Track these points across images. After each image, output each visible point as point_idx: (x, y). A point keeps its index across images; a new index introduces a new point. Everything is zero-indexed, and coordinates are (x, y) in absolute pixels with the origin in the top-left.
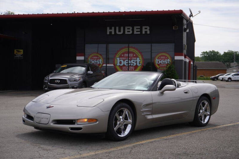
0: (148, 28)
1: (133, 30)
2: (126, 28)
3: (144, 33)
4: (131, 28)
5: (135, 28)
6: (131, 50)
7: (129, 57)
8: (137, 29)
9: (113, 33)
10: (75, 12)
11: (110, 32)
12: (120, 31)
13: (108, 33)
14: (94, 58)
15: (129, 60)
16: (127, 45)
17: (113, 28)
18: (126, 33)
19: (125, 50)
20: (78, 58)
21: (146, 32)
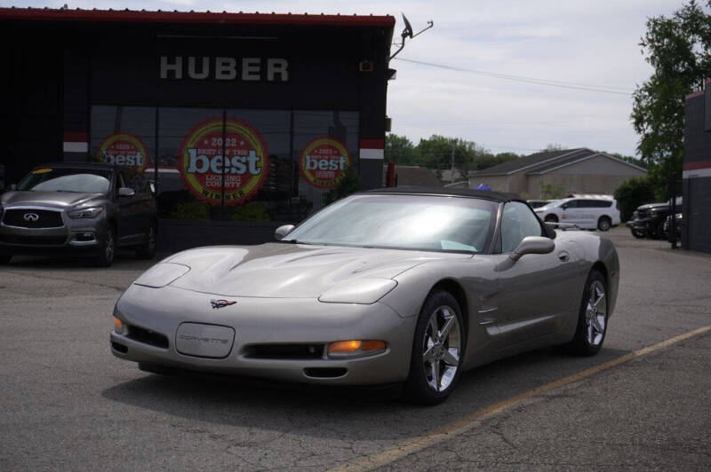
0: (285, 64)
1: (239, 69)
2: (219, 61)
3: (270, 77)
4: (233, 62)
5: (246, 61)
6: (232, 127)
7: (224, 148)
8: (250, 65)
9: (179, 75)
10: (66, 6)
11: (171, 73)
12: (199, 70)
13: (164, 75)
15: (224, 155)
16: (219, 113)
17: (179, 60)
18: (219, 76)
19: (215, 126)
20: (69, 147)
21: (278, 75)
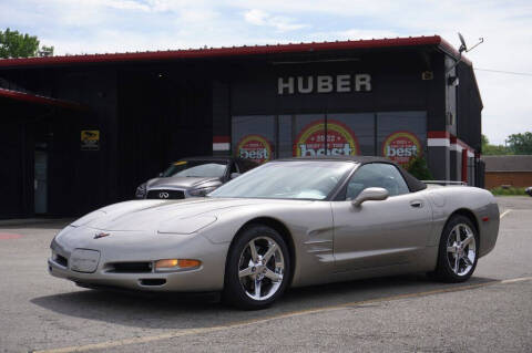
0: (368, 78)
1: (334, 84)
2: (320, 79)
3: (358, 89)
4: (330, 79)
5: (339, 78)
6: (331, 127)
7: (326, 142)
8: (343, 80)
9: (291, 91)
11: (286, 90)
12: (305, 86)
13: (281, 92)
14: (252, 145)
15: (326, 148)
16: (321, 116)
17: (291, 80)
18: (320, 90)
19: (319, 127)
20: (217, 147)
21: (363, 87)
